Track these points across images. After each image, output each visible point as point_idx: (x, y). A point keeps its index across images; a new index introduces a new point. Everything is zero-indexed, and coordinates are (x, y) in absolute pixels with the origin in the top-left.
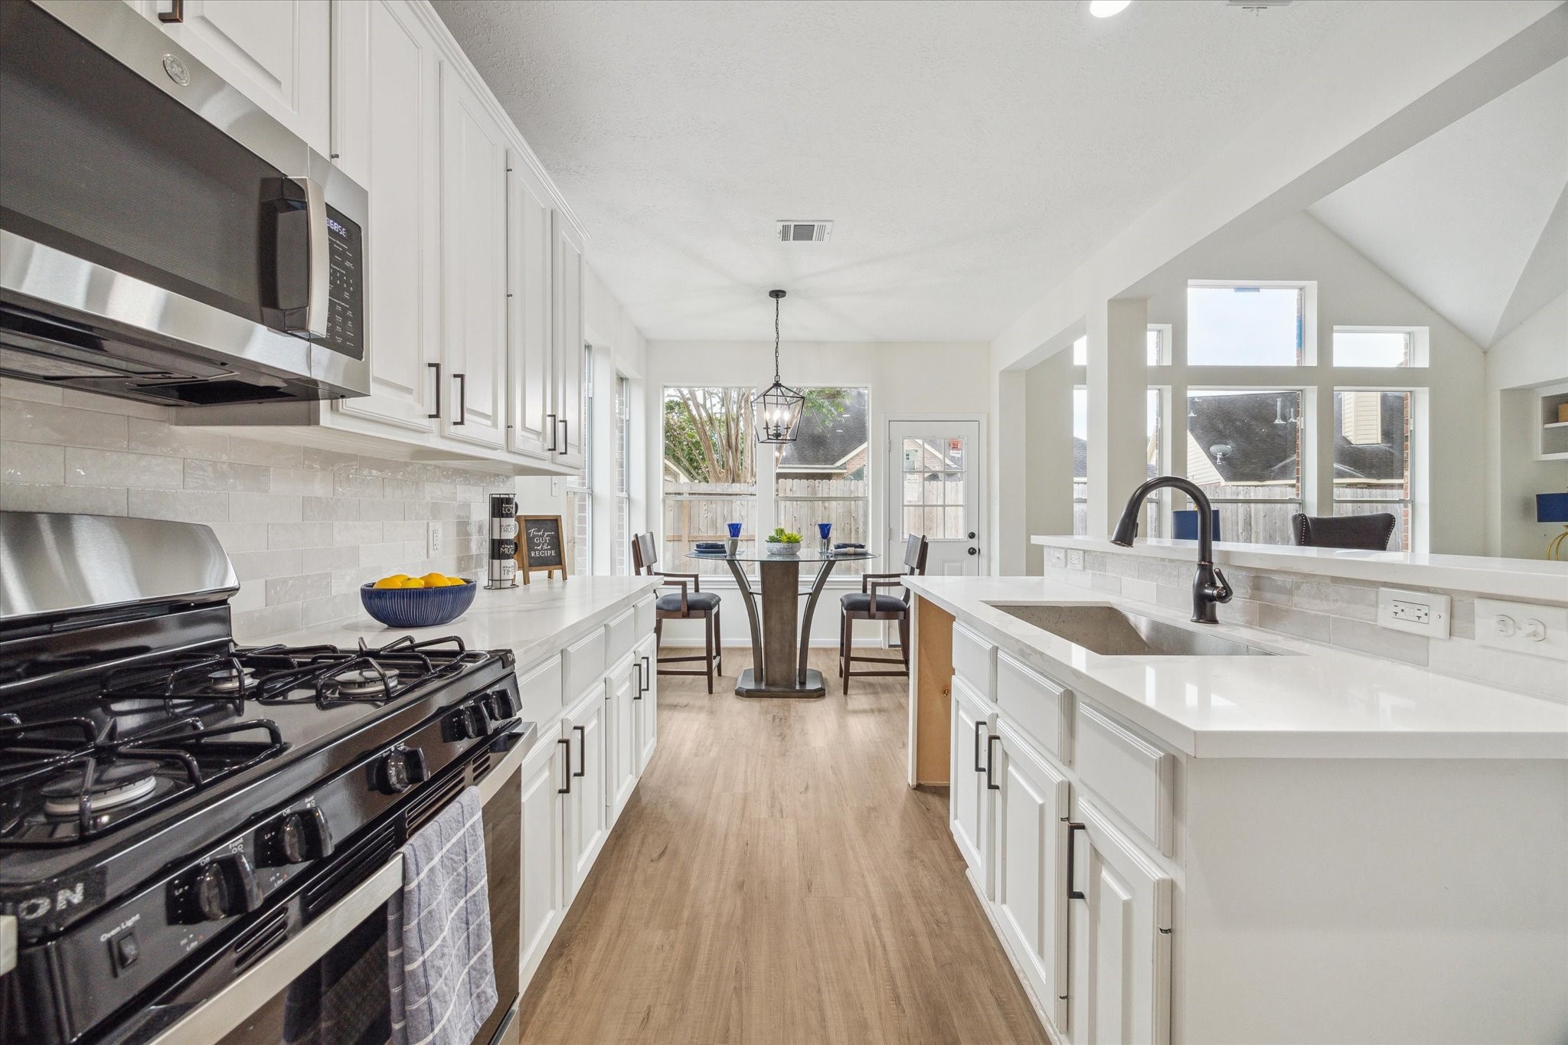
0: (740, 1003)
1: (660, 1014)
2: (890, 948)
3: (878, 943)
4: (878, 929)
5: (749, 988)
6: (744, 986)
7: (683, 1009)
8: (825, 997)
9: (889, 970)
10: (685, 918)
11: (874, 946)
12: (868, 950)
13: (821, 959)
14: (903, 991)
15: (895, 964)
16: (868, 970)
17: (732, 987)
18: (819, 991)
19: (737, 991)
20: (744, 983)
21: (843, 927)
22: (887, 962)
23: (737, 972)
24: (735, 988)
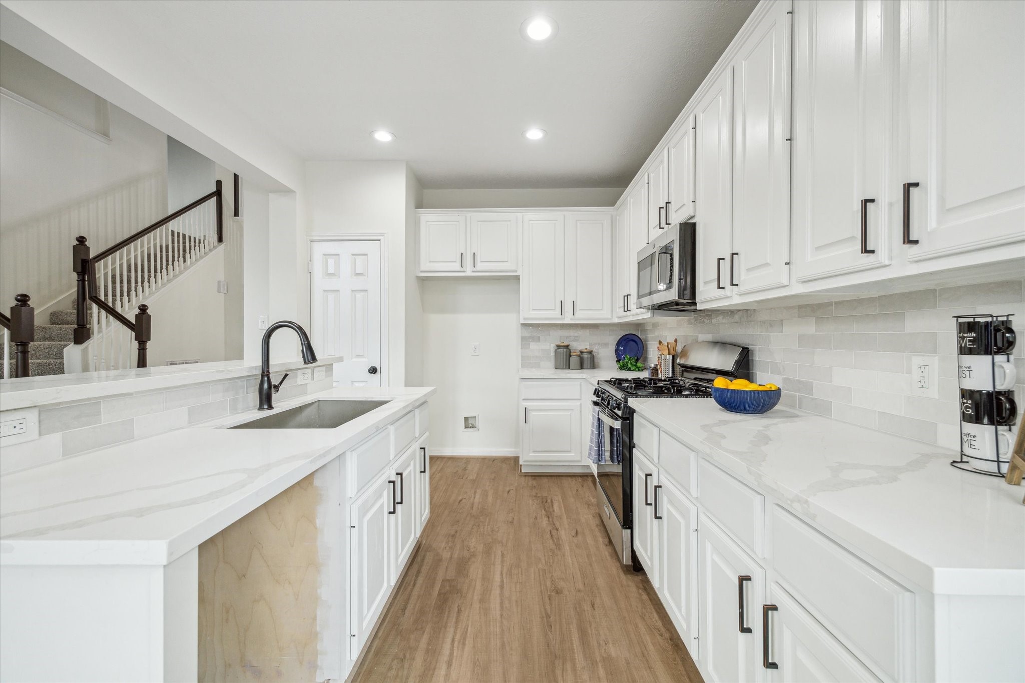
0: (545, 610)
1: (587, 607)
2: (449, 640)
3: (456, 644)
4: (451, 654)
5: (542, 617)
6: (545, 619)
7: (576, 608)
8: (498, 613)
9: (456, 628)
10: (600, 666)
11: (459, 642)
12: (465, 639)
13: (498, 633)
14: (454, 615)
15: (451, 631)
16: (470, 626)
17: (552, 618)
18: (502, 615)
19: (548, 616)
20: (545, 620)
21: (477, 657)
22: (455, 632)
23: (551, 626)
24: (550, 617)
